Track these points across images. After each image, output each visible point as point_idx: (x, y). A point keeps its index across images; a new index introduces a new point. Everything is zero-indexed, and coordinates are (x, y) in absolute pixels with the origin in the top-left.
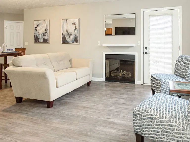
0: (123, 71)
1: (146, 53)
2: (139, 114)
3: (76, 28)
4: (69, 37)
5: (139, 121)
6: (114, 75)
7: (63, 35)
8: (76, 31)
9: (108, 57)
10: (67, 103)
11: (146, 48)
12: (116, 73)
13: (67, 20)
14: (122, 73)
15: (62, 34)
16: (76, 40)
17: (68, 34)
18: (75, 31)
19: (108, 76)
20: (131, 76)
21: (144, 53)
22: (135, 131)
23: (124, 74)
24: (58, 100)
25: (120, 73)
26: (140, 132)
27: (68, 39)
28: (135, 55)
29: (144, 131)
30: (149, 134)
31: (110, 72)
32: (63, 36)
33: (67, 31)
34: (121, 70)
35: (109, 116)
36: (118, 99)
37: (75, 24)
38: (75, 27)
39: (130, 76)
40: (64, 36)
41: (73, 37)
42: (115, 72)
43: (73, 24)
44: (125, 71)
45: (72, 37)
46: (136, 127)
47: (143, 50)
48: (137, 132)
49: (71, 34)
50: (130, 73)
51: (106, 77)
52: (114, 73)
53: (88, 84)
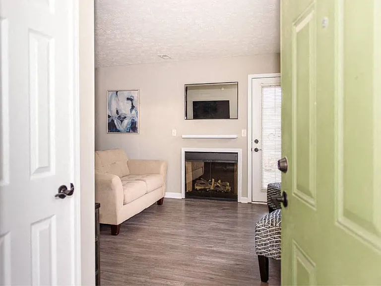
0: (216, 181)
1: (256, 150)
2: (263, 230)
3: (133, 107)
4: (122, 121)
5: (263, 239)
6: (200, 188)
7: (111, 119)
8: (134, 112)
9: (190, 157)
10: (138, 229)
11: (257, 141)
12: (204, 184)
13: (117, 92)
14: (215, 185)
15: (109, 117)
16: (133, 127)
17: (120, 116)
18: (131, 112)
19: (190, 189)
20: (230, 189)
21: (253, 150)
22: (257, 253)
23: (218, 186)
24: (126, 223)
25: (211, 185)
26: (264, 252)
27: (120, 125)
28: (237, 153)
29: (270, 251)
30: (277, 254)
31: (194, 182)
32: (110, 121)
33: (117, 111)
34: (213, 180)
35: (209, 244)
36: (215, 224)
37: (132, 100)
38: (132, 104)
39: (228, 189)
40: (113, 121)
41: (128, 122)
42: (203, 182)
43: (128, 99)
44: (219, 181)
45: (126, 122)
46: (259, 247)
47: (251, 145)
48: (261, 253)
49: (125, 117)
50: (228, 184)
51: (187, 191)
52: (200, 184)
53: (160, 202)
